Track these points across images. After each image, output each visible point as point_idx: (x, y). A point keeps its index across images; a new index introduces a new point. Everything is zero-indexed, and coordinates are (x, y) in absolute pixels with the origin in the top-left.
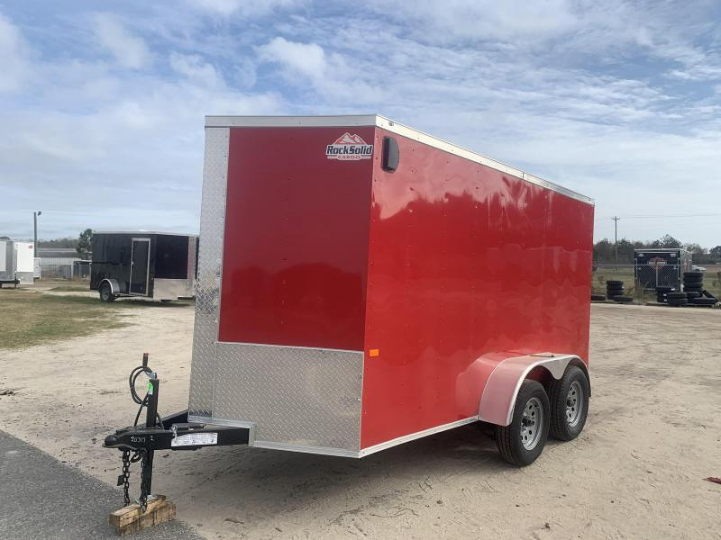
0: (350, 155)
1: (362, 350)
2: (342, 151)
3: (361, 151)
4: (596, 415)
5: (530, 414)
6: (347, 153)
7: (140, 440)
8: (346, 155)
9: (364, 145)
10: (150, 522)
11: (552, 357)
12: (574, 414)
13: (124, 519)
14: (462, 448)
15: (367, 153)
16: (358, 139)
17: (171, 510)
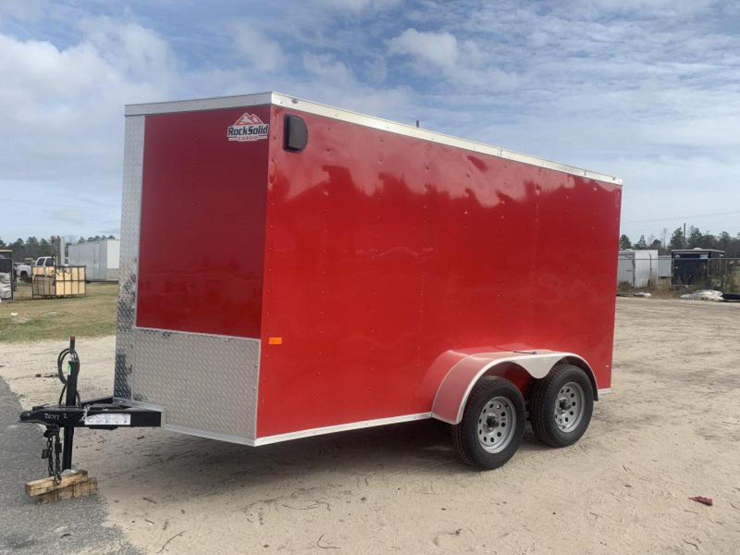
0: (249, 136)
1: (259, 337)
2: (242, 132)
3: (258, 131)
4: (618, 422)
5: (500, 415)
6: (246, 134)
7: (54, 417)
8: (245, 136)
9: (261, 125)
10: (69, 494)
11: (534, 353)
12: (572, 419)
13: (35, 489)
14: (435, 448)
15: (264, 133)
16: (255, 120)
17: (92, 485)
